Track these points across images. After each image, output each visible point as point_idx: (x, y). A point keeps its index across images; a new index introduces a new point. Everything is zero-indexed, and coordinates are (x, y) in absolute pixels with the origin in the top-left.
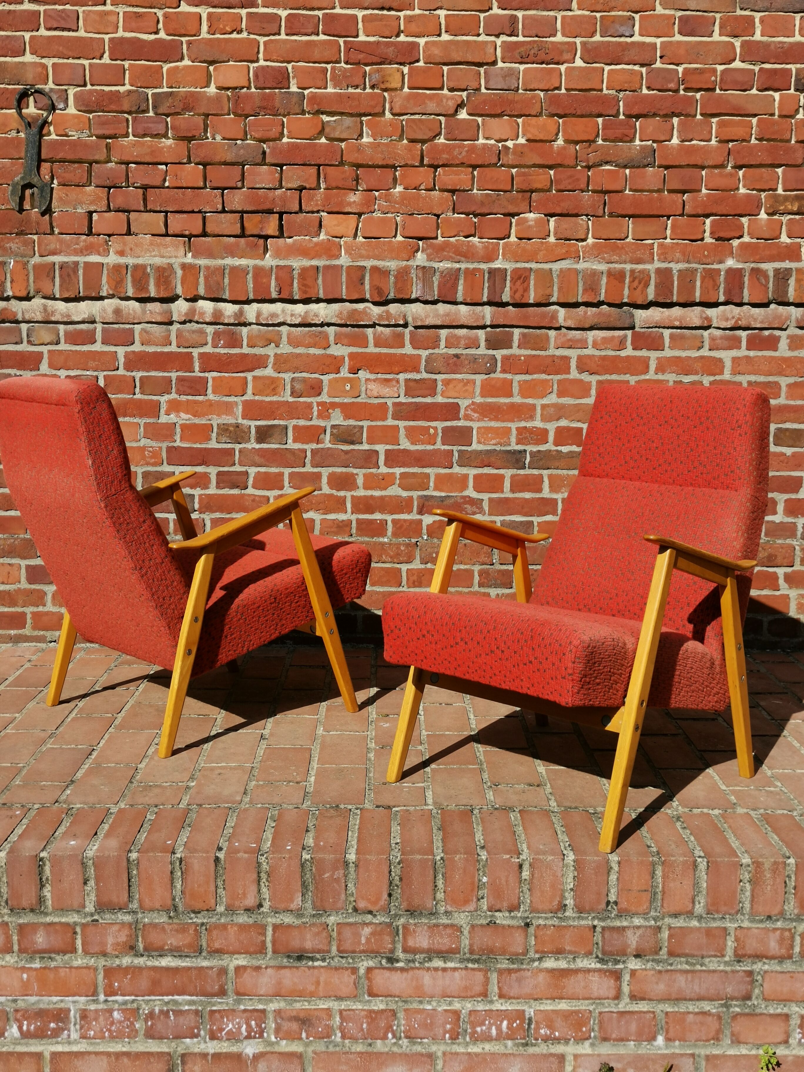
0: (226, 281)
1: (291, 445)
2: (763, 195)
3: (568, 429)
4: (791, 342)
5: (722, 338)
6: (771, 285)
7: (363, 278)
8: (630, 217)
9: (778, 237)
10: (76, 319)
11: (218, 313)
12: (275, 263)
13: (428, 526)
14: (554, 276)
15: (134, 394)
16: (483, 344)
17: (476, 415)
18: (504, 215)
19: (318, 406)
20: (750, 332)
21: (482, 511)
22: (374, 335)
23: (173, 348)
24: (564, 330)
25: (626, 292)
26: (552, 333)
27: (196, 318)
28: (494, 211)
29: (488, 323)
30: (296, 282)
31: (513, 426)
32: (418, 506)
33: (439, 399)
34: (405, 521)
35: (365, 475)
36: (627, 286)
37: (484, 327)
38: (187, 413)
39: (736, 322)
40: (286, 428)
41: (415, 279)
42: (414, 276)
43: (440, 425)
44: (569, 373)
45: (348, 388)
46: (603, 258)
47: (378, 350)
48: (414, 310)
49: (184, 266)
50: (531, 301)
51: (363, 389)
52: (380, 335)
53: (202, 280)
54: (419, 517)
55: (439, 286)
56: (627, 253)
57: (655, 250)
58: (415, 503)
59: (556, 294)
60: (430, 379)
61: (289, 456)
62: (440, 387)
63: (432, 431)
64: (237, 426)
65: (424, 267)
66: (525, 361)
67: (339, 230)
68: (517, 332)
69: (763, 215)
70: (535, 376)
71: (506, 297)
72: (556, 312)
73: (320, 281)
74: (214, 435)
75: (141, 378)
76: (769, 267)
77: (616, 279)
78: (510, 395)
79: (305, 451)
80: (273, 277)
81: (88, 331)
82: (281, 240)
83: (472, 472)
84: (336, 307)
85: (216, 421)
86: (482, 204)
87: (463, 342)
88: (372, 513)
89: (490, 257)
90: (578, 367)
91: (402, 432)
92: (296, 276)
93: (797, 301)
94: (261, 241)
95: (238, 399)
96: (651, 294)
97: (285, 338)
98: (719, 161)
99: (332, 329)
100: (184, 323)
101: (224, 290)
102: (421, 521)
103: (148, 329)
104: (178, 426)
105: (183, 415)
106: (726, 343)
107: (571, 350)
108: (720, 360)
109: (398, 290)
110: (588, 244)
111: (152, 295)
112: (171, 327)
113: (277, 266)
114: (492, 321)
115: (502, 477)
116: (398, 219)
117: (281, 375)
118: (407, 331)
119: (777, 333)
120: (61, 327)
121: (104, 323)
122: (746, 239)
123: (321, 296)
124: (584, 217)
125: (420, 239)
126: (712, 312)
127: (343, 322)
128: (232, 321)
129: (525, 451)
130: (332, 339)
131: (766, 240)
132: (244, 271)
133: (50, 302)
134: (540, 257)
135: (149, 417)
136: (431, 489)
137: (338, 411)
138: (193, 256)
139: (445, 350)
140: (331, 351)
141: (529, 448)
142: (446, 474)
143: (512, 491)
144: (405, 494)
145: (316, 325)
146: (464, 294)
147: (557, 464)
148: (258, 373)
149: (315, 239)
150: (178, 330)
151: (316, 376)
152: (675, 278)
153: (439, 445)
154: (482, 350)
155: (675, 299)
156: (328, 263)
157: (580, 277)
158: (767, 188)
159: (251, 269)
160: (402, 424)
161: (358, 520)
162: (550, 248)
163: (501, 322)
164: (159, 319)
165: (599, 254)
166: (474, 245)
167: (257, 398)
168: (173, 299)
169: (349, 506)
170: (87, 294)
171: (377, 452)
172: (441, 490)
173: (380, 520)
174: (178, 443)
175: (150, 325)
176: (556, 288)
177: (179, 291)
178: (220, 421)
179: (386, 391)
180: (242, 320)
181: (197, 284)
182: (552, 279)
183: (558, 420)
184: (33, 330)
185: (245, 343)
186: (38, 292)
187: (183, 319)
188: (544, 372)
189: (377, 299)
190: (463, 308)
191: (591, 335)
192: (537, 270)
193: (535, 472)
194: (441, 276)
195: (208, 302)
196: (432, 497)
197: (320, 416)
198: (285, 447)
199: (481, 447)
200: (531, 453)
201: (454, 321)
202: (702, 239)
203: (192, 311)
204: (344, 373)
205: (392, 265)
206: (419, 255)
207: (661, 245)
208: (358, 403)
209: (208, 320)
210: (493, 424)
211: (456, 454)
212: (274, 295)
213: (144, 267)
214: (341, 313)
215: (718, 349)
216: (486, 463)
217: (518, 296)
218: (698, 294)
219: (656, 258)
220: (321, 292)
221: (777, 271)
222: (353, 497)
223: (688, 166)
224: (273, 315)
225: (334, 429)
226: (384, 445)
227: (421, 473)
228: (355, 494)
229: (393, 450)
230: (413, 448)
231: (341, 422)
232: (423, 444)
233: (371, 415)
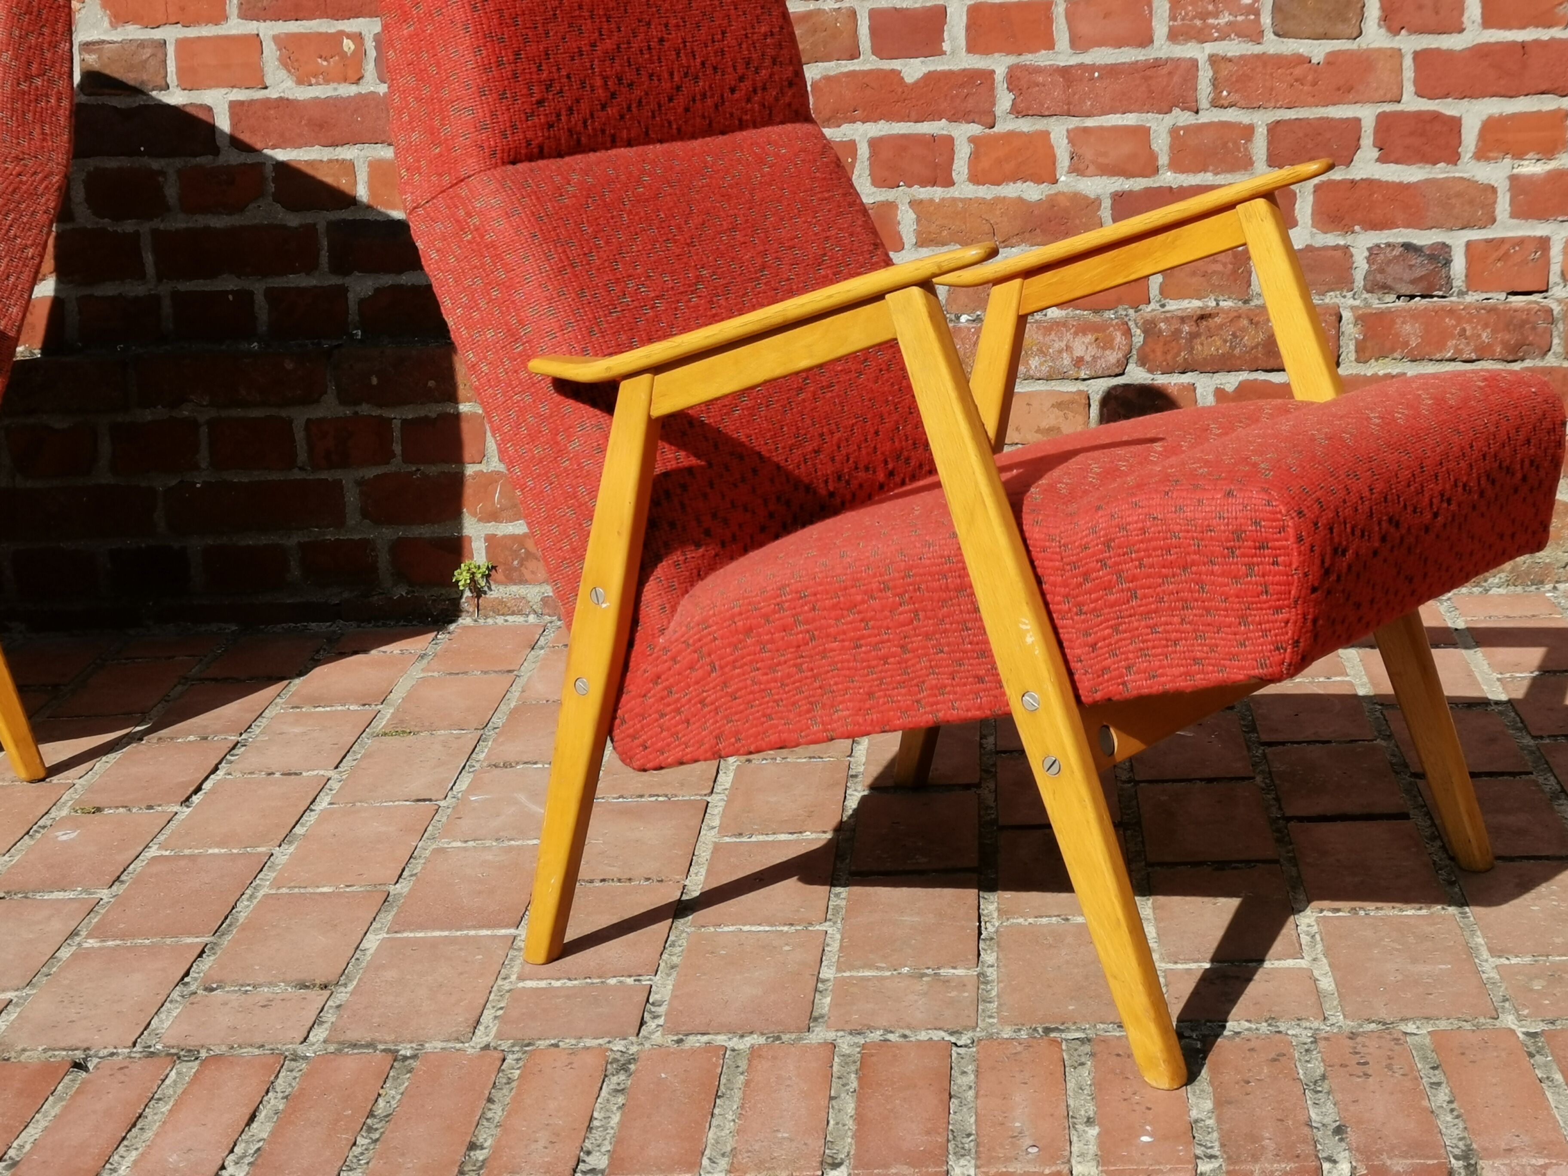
13: (362, 302)
32: (330, 251)
34: (300, 292)
35: (179, 173)
43: (368, 27)
54: (336, 280)
58: (323, 243)
63: (348, 45)
88: (213, 275)
91: (270, 52)
102: (343, 291)
136: (362, 202)
144: (293, 220)
153: (370, 84)
160: (268, 30)
161: (175, 295)
169: (148, 258)
171: (209, 110)
172: (389, 206)
173: (236, 294)
196: (367, 224)
222: (155, 232)
225: (89, 52)
226: (223, 91)
227: (330, 161)
228: (162, 227)
229: (251, 102)
230: (303, 93)
231: (106, 32)
232: (327, 82)
233: (182, 9)
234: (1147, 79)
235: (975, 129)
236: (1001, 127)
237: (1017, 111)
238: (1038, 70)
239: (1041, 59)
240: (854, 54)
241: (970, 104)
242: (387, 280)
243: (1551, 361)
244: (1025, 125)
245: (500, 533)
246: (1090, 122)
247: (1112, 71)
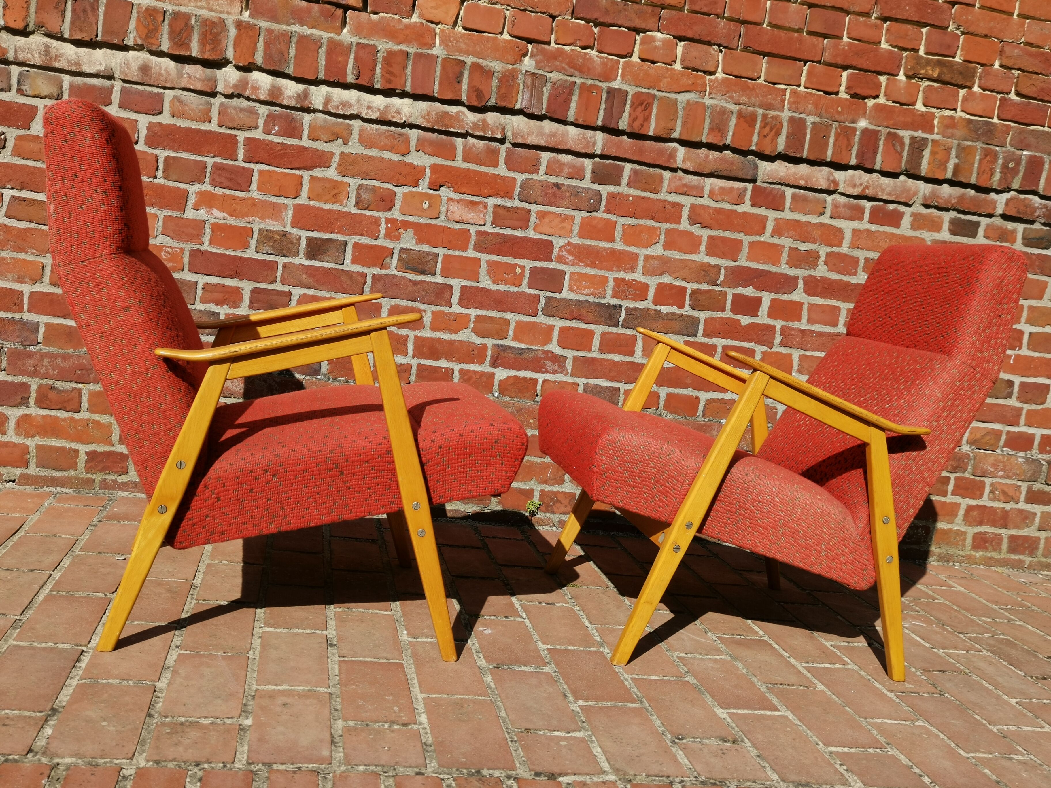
0: (292, 51)
1: (349, 266)
2: (905, 54)
3: (671, 287)
4: (914, 220)
5: (845, 206)
6: (905, 154)
7: (461, 75)
8: (765, 54)
9: (914, 104)
10: (88, 70)
11: (276, 91)
12: (355, 40)
13: (501, 381)
14: (680, 107)
15: (155, 177)
16: (588, 175)
17: (571, 258)
18: (629, 28)
19: (387, 223)
20: (874, 203)
21: (563, 370)
22: (465, 147)
23: (213, 127)
24: (680, 173)
25: (755, 138)
26: (667, 175)
27: (247, 93)
28: (619, 23)
29: (598, 152)
30: (379, 66)
31: (611, 276)
32: (492, 356)
33: (531, 234)
34: (475, 372)
35: (433, 313)
36: (756, 131)
37: (591, 156)
38: (222, 210)
39: (864, 190)
40: (345, 244)
41: (521, 87)
42: (521, 82)
43: (528, 264)
44: (679, 223)
45: (426, 206)
46: (732, 98)
47: (466, 166)
48: (515, 124)
49: (239, 25)
50: (651, 133)
51: (444, 209)
52: (471, 148)
53: (261, 45)
54: (491, 370)
55: (549, 99)
56: (757, 96)
57: (787, 97)
58: (489, 353)
59: (678, 129)
60: (523, 209)
61: (344, 279)
62: (533, 219)
63: (518, 270)
64: (285, 234)
65: (534, 74)
66: (633, 202)
67: (436, 15)
68: (628, 167)
69: (901, 77)
70: (642, 222)
71: (623, 124)
72: (675, 150)
73: (409, 70)
74: (253, 242)
75: (167, 159)
76: (906, 134)
77: (746, 121)
78: (612, 240)
79: (365, 276)
80: (352, 56)
81: (101, 89)
82: (363, 14)
83: (559, 324)
84: (423, 105)
85: (257, 225)
86: (607, 12)
87: (566, 170)
88: (437, 359)
89: (608, 76)
90: (689, 217)
91: (484, 267)
92: (380, 60)
93: (929, 176)
94: (340, 12)
95: (289, 202)
96: (781, 145)
97: (355, 135)
98: (866, 8)
99: (415, 132)
100: (230, 96)
101: (287, 62)
102: (492, 375)
103: (183, 98)
104: (208, 225)
105: (216, 212)
106: (848, 212)
107: (684, 197)
108: (840, 231)
109: (501, 96)
110: (717, 78)
111: (193, 55)
112: (213, 100)
113: (358, 44)
114: (603, 150)
115: (591, 334)
116: (507, 13)
117: (346, 180)
118: (503, 148)
119: (902, 208)
120: (66, 78)
121: (124, 81)
122: (882, 100)
123: (408, 89)
124: (716, 47)
125: (530, 41)
126: (839, 175)
127: (429, 125)
128: (293, 103)
129: (621, 306)
130: (413, 144)
131: (902, 104)
132: (317, 43)
133: (55, 43)
134: (663, 84)
135: (172, 209)
136: (510, 338)
137: (410, 232)
138: (251, 15)
139: (545, 177)
140: (408, 159)
141: (626, 304)
142: (529, 323)
143: (601, 351)
144: (478, 341)
145: (396, 124)
146: (577, 114)
147: (654, 325)
148: (317, 172)
149: (405, 21)
150: (222, 104)
151: (389, 186)
152: (808, 131)
153: (524, 288)
154: (586, 184)
155: (805, 155)
156: (420, 51)
157: (708, 114)
158: (910, 47)
159: (324, 41)
160: (484, 258)
161: (419, 365)
162: (674, 76)
163: (613, 152)
164: (199, 87)
165: (727, 92)
166: (591, 59)
167: (312, 203)
168: (220, 64)
169: (410, 347)
170: (107, 39)
171: (451, 287)
172: (520, 341)
173: (446, 369)
174: (206, 247)
175: (185, 93)
176: (679, 122)
177: (230, 54)
178: (263, 226)
179: (470, 216)
180: (306, 104)
181: (255, 49)
182: (677, 111)
183: (661, 275)
184: (28, 77)
185: (305, 133)
186: (40, 26)
187: (230, 91)
188: (652, 218)
189: (475, 103)
190: (572, 130)
191: (709, 183)
192: (662, 98)
193: (629, 332)
194: (553, 87)
195: (265, 75)
196: (510, 348)
197: (388, 235)
198: (340, 267)
199: (572, 296)
200: (627, 309)
201: (559, 144)
202: (837, 93)
203: (244, 83)
204: (423, 187)
205: (497, 66)
206: (527, 60)
207: (793, 93)
208: (435, 226)
209: (262, 97)
210: (589, 271)
211: (543, 301)
212: (350, 79)
213: (187, 17)
214: (428, 114)
215: (839, 218)
216: (575, 315)
217: (636, 124)
218: (830, 152)
219: (786, 107)
220: (409, 84)
221: (913, 138)
222: (416, 337)
223: (833, 8)
224: (346, 104)
225: (404, 253)
226: (460, 280)
227: (500, 318)
228: (419, 335)
229: (471, 287)
230: (494, 287)
231: (413, 245)
232: (506, 284)
233: (449, 242)
234: (833, 340)
235: (765, 349)
236: (775, 349)
237: (782, 344)
238: (793, 329)
239: (795, 325)
240: (723, 311)
241: (765, 338)
242: (513, 373)
243: (966, 475)
244: (784, 350)
245: (547, 490)
246: (808, 353)
247: (821, 334)
